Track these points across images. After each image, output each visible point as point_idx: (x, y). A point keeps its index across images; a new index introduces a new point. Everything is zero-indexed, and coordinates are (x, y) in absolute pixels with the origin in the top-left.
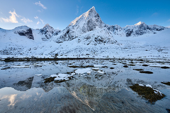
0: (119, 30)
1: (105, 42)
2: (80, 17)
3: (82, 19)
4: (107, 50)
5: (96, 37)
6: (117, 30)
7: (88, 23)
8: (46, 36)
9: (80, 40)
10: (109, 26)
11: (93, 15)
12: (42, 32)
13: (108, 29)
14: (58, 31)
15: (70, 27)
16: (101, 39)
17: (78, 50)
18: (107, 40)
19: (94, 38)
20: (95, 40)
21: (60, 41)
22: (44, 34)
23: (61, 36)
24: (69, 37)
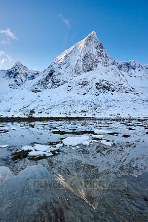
0: (137, 70)
1: (113, 91)
2: (71, 49)
3: (74, 51)
4: (118, 104)
5: (99, 82)
6: (134, 69)
7: (85, 59)
8: (16, 81)
9: (71, 88)
10: (120, 63)
11: (93, 46)
12: (10, 74)
13: (118, 68)
14: (36, 73)
15: (55, 67)
16: (107, 85)
17: (68, 103)
18: (116, 87)
19: (95, 83)
20: (96, 87)
21: (37, 90)
22: (12, 78)
23: (39, 81)
24: (53, 82)
